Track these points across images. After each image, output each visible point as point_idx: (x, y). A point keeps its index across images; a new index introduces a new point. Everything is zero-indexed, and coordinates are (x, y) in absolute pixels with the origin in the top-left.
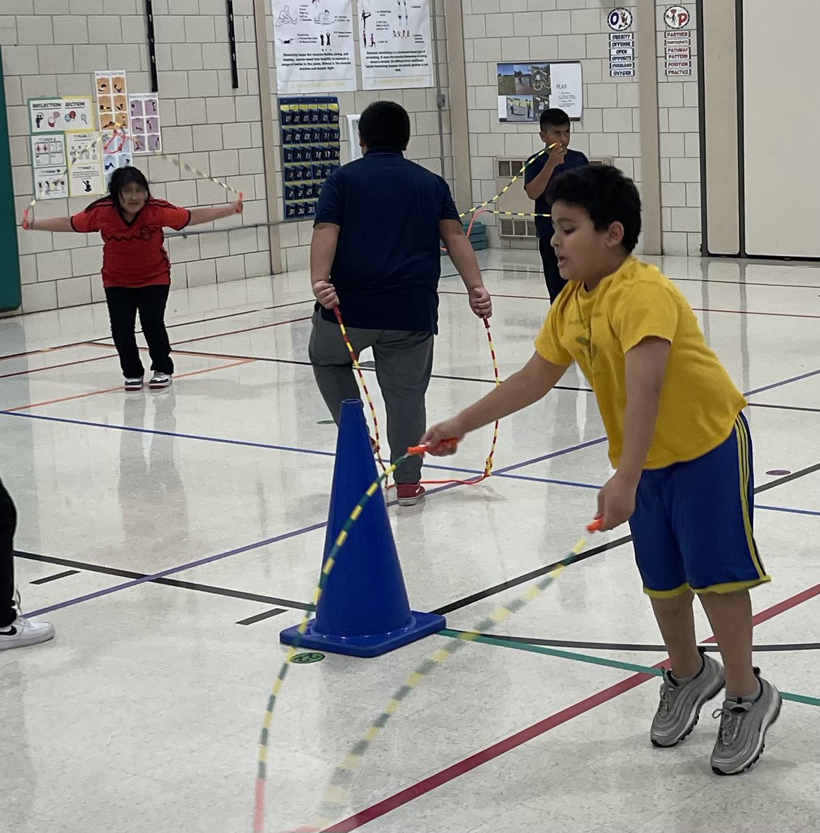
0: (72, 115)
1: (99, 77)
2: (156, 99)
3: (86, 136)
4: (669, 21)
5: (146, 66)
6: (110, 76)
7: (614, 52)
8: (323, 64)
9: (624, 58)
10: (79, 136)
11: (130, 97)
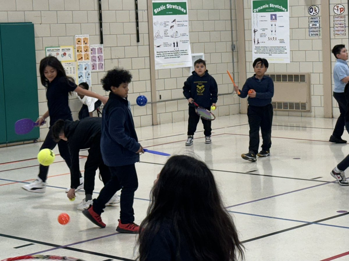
0: (65, 54)
1: (77, 38)
2: (102, 47)
3: (70, 63)
4: (336, 11)
5: (98, 33)
6: (82, 37)
7: (311, 25)
8: (175, 55)
9: (315, 28)
10: (67, 63)
11: (91, 46)
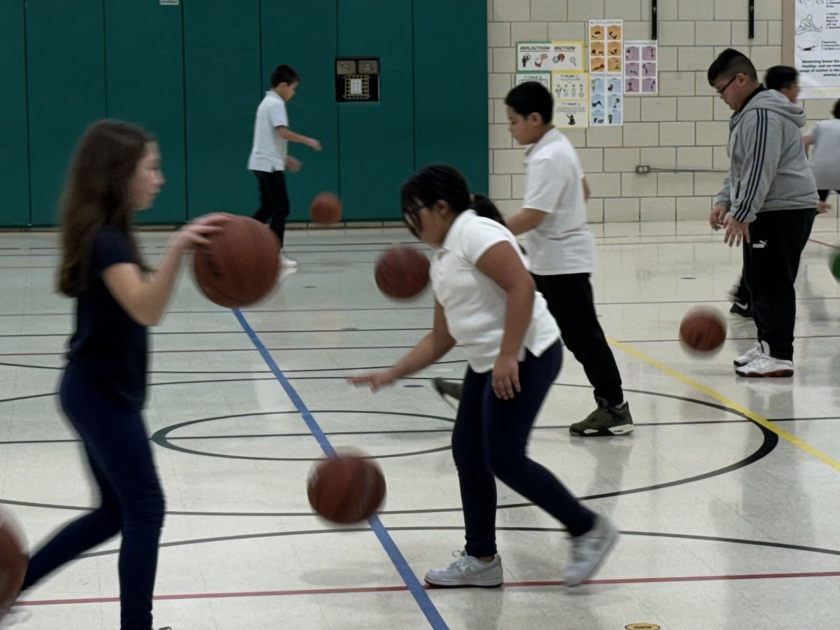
0: (561, 57)
1: (594, 25)
2: (656, 46)
3: (573, 76)
5: (647, 15)
6: (605, 24)
10: (566, 76)
11: (626, 43)
